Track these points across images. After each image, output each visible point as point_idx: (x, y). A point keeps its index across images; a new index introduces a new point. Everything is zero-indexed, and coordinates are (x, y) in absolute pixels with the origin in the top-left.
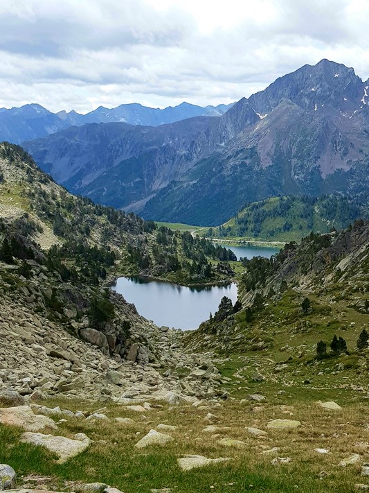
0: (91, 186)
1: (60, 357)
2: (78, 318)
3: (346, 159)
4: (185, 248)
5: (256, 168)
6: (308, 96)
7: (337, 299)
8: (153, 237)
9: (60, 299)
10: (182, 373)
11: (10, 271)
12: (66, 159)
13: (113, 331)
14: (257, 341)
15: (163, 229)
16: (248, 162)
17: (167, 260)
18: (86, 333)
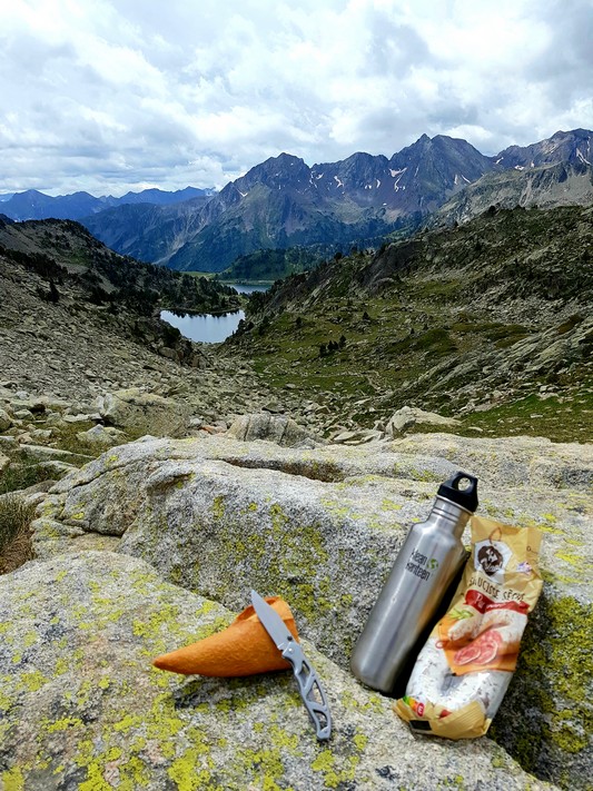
0: (130, 248)
1: (152, 369)
2: (156, 341)
3: (302, 222)
4: (203, 288)
5: (243, 231)
6: (274, 179)
7: (319, 316)
8: (180, 281)
9: (142, 328)
10: (231, 373)
11: (101, 310)
12: (109, 231)
13: (181, 348)
14: (269, 347)
15: (186, 276)
16: (237, 227)
17: (194, 297)
18: (163, 351)
